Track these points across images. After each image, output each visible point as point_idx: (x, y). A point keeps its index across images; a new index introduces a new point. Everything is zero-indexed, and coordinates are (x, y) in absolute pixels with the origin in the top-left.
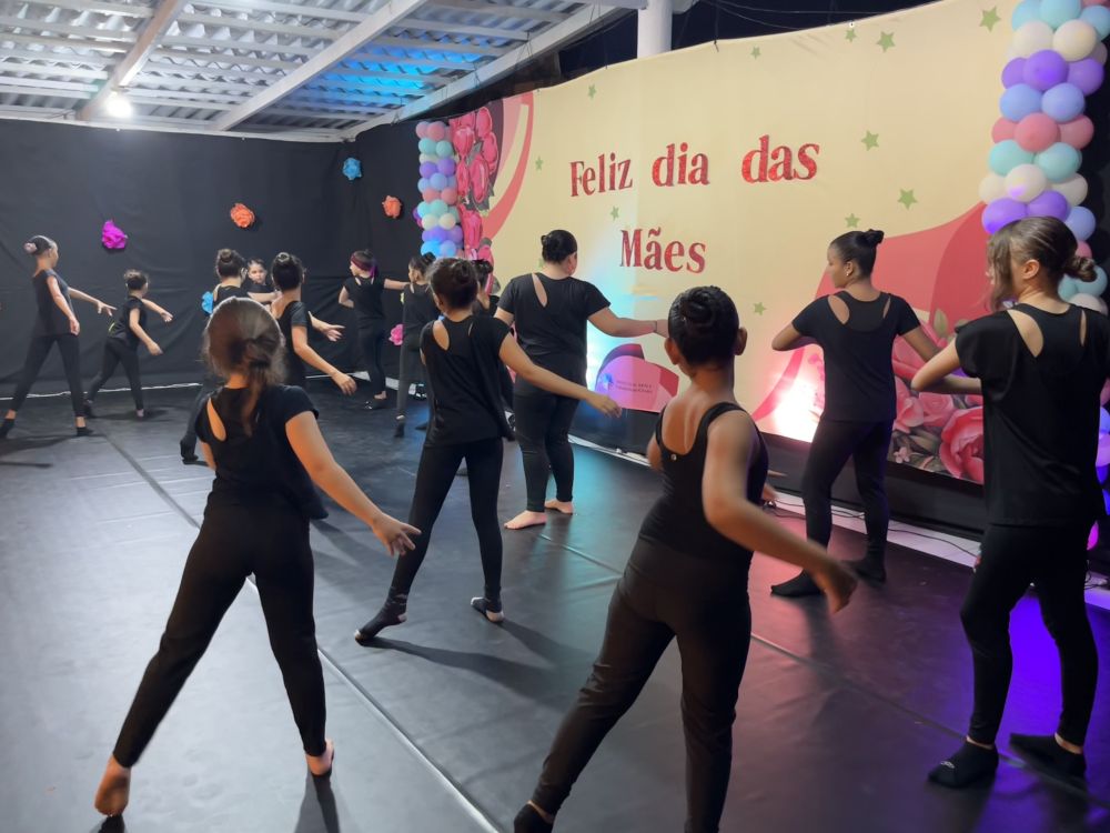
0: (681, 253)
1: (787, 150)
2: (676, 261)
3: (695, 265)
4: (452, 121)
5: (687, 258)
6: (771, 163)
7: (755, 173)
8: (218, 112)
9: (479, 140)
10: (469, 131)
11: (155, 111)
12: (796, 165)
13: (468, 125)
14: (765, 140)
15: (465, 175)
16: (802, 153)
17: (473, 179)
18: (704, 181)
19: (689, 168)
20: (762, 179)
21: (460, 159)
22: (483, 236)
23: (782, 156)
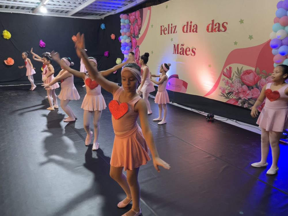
0: (189, 51)
1: (219, 24)
2: (188, 53)
3: (193, 54)
4: (129, 14)
5: (191, 52)
6: (214, 27)
7: (210, 30)
8: (68, 11)
9: (136, 19)
10: (134, 17)
11: (52, 11)
12: (221, 28)
13: (134, 15)
14: (213, 21)
15: (133, 29)
16: (223, 24)
17: (135, 30)
18: (196, 32)
19: (192, 28)
20: (212, 31)
21: (131, 24)
22: (137, 45)
23: (217, 25)
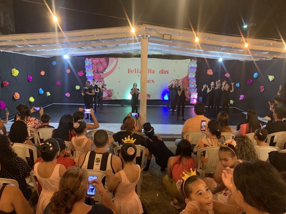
0: (151, 81)
1: (165, 71)
2: (150, 82)
3: (153, 82)
5: (151, 82)
6: (163, 72)
7: (161, 73)
9: (101, 63)
12: (166, 72)
13: (98, 60)
14: (162, 70)
15: (96, 67)
16: (167, 71)
17: (99, 69)
18: (154, 73)
19: (152, 72)
20: (162, 73)
21: (94, 65)
22: (101, 77)
23: (164, 71)
